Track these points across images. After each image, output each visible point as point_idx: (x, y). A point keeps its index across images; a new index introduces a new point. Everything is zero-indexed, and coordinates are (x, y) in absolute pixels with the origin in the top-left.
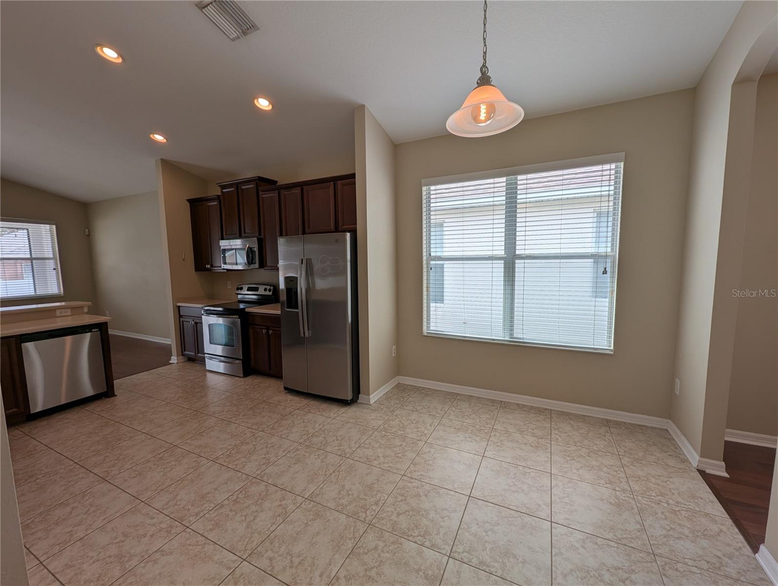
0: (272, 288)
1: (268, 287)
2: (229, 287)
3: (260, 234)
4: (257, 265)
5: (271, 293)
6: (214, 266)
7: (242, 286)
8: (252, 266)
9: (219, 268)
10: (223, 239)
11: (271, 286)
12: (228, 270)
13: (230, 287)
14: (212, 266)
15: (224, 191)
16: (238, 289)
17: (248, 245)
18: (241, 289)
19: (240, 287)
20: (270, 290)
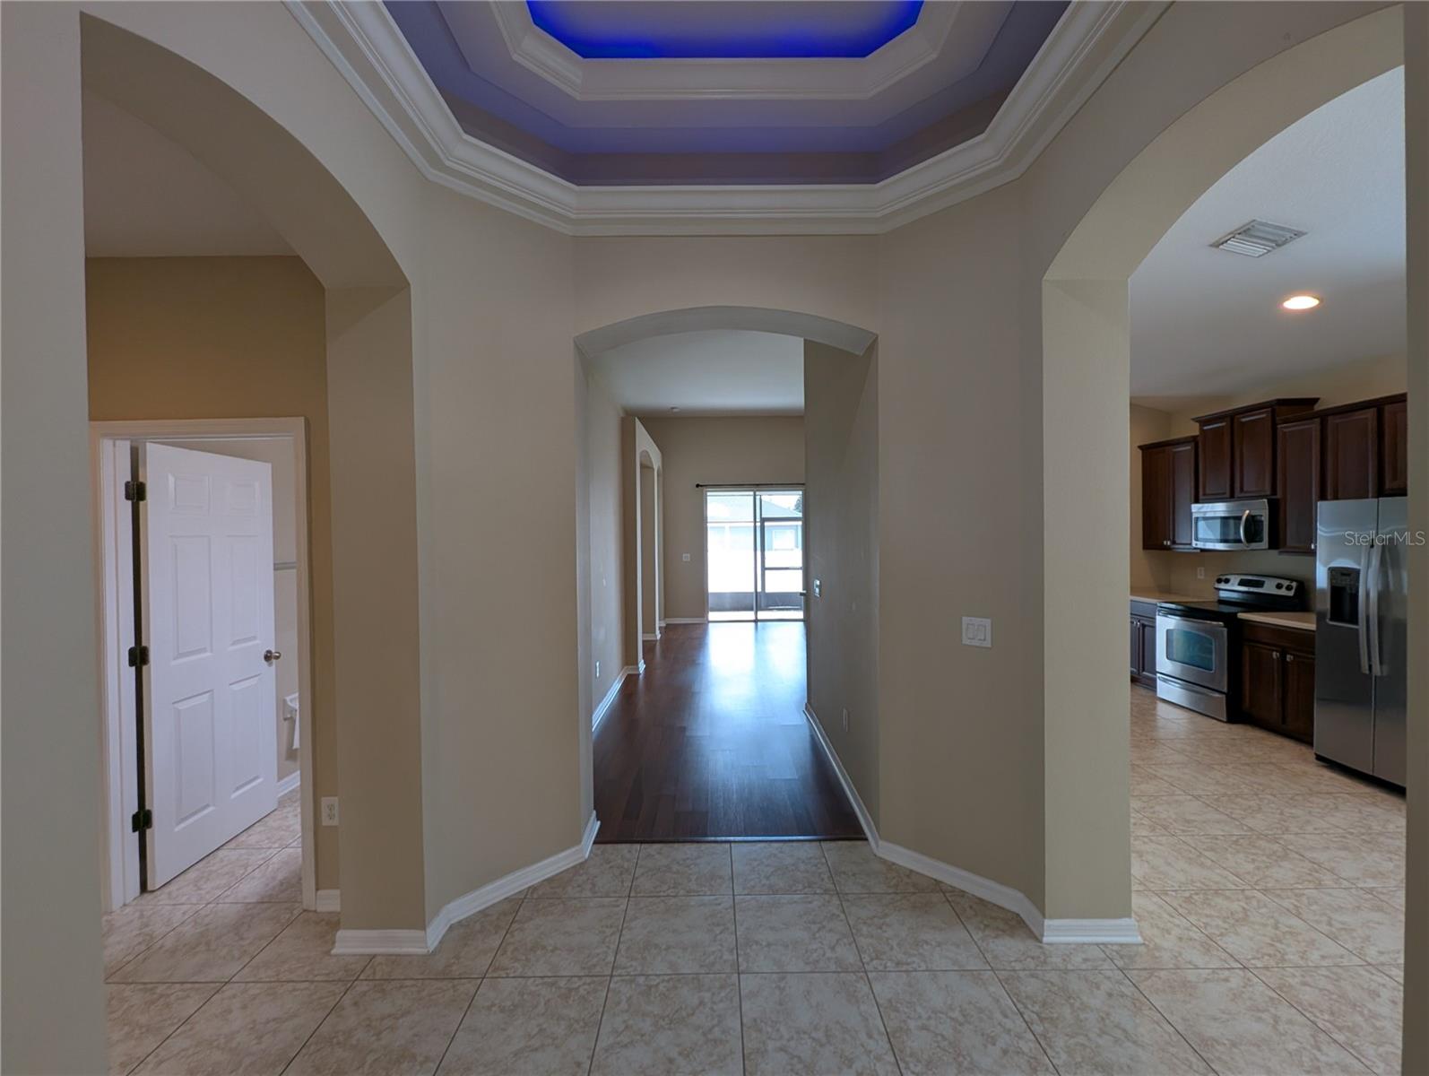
0: (1294, 584)
1: (1286, 583)
2: (1199, 577)
3: (1274, 491)
4: (1265, 544)
5: (1291, 593)
6: (1178, 541)
7: (1228, 577)
8: (1254, 545)
9: (1188, 546)
10: (1197, 501)
11: (1292, 580)
12: (1203, 550)
13: (1202, 577)
14: (1174, 542)
15: (1205, 428)
16: (1219, 581)
17: (1247, 512)
18: (1227, 581)
19: (1224, 578)
20: (1289, 588)
